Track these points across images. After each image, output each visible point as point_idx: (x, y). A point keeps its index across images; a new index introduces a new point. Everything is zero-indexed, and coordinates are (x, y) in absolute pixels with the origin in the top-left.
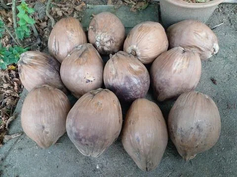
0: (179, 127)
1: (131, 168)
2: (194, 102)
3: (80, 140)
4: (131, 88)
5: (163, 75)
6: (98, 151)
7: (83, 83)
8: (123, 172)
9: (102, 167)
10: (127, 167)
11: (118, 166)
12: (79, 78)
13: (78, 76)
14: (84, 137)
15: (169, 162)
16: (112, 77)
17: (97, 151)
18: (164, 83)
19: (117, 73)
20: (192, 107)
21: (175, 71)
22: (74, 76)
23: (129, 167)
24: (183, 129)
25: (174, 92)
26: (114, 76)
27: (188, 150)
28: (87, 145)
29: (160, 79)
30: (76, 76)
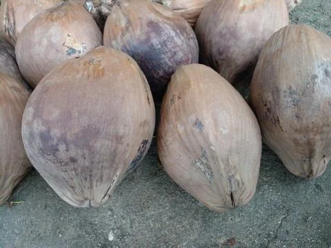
0: (283, 87)
1: (191, 225)
2: (300, 33)
3: (55, 150)
4: (164, 44)
5: (222, 20)
6: (105, 178)
7: (60, 55)
8: (174, 235)
9: (122, 236)
10: (181, 222)
11: (158, 225)
12: (51, 45)
13: (49, 41)
14: (63, 139)
15: (274, 195)
16: (121, 32)
17: (101, 179)
18: (228, 36)
19: (129, 22)
20: (300, 41)
21: (244, 8)
22: (40, 43)
23: (185, 223)
24: (294, 88)
25: (249, 50)
26: (124, 29)
27: (318, 137)
28: (73, 160)
29: (217, 30)
30: (45, 42)
